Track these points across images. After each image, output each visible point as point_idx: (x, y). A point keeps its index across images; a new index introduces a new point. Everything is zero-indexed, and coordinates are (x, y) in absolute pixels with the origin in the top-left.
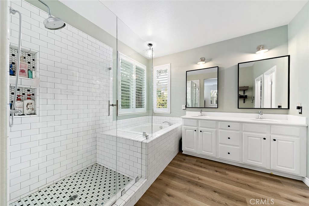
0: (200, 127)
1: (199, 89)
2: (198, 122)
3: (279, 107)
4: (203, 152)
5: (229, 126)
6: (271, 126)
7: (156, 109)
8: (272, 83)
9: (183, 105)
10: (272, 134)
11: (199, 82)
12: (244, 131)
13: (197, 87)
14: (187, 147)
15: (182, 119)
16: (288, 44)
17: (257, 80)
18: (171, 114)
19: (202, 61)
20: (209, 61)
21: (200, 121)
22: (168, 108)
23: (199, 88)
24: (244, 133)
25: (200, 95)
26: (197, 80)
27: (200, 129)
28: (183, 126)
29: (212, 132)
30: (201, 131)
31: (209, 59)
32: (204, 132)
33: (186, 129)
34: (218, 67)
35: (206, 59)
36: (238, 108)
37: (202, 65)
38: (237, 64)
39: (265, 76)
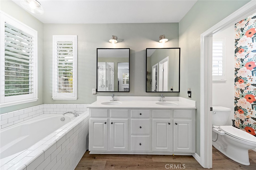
0: (111, 117)
1: (114, 72)
2: (108, 112)
3: (172, 89)
4: (115, 148)
5: (141, 114)
6: (173, 110)
7: (56, 94)
8: (163, 70)
9: (93, 89)
10: (175, 118)
11: (113, 65)
12: (153, 118)
13: (112, 69)
14: (95, 146)
15: (89, 109)
16: (178, 39)
17: (153, 67)
18: (78, 101)
19: (114, 38)
20: (121, 41)
21: (111, 110)
22: (74, 92)
23: (114, 70)
24: (153, 120)
25: (114, 76)
26: (112, 63)
27: (111, 120)
28: (91, 119)
29: (124, 122)
30: (112, 123)
31: (122, 39)
32: (116, 124)
33: (94, 122)
34: (129, 49)
35: (118, 38)
36: (146, 92)
37: (114, 44)
38: (146, 49)
39: (160, 65)
